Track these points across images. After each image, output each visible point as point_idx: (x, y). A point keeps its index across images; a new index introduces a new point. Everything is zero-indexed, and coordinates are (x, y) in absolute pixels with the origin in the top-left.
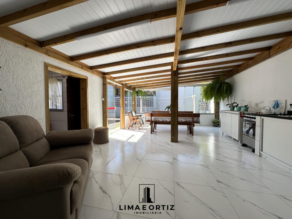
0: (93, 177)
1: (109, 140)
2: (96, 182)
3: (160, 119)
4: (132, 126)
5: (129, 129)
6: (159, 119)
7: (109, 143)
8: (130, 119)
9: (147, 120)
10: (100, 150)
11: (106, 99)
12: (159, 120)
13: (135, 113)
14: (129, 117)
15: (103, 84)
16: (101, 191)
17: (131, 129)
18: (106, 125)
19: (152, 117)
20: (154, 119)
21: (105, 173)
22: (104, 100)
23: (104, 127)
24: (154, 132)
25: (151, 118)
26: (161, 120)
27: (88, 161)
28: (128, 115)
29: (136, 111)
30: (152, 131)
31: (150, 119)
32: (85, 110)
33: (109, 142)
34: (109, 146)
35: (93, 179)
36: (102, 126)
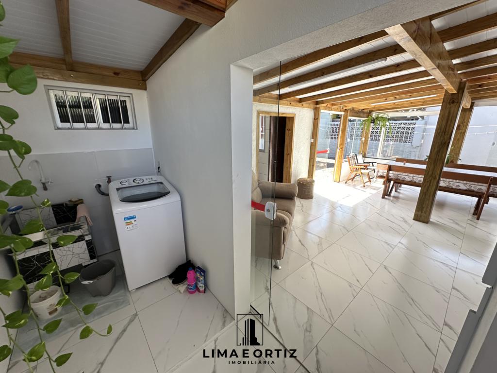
0: (294, 230)
1: (314, 195)
2: (296, 235)
3: (408, 177)
4: (353, 179)
5: (346, 183)
6: (405, 176)
7: (313, 200)
8: (351, 168)
9: (379, 174)
10: (302, 206)
11: (315, 140)
12: (404, 178)
13: (364, 156)
14: (350, 165)
15: (314, 119)
16: (300, 243)
17: (351, 183)
18: (312, 176)
19: (391, 172)
20: (394, 174)
21: (305, 231)
22: (313, 141)
23: (308, 179)
24: (389, 195)
25: (388, 173)
26: (408, 179)
27: (291, 215)
28: (349, 161)
29: (365, 154)
30: (386, 194)
31: (385, 174)
32: (289, 156)
33: (314, 198)
34: (313, 204)
35: (293, 232)
36: (307, 177)
